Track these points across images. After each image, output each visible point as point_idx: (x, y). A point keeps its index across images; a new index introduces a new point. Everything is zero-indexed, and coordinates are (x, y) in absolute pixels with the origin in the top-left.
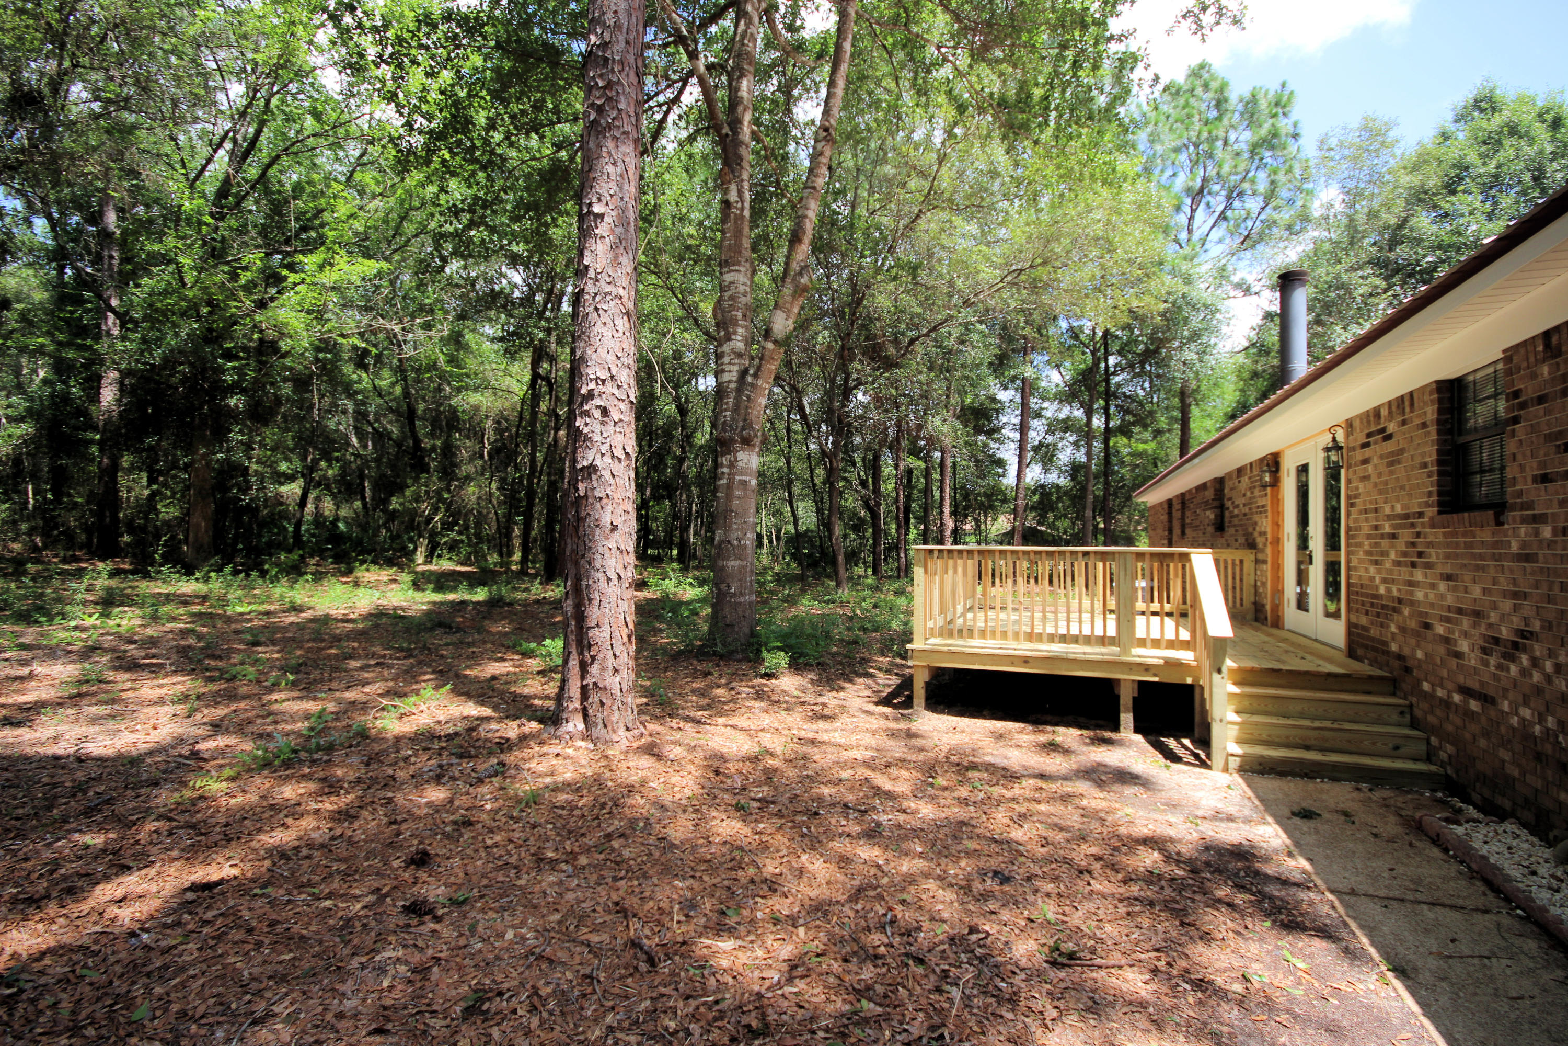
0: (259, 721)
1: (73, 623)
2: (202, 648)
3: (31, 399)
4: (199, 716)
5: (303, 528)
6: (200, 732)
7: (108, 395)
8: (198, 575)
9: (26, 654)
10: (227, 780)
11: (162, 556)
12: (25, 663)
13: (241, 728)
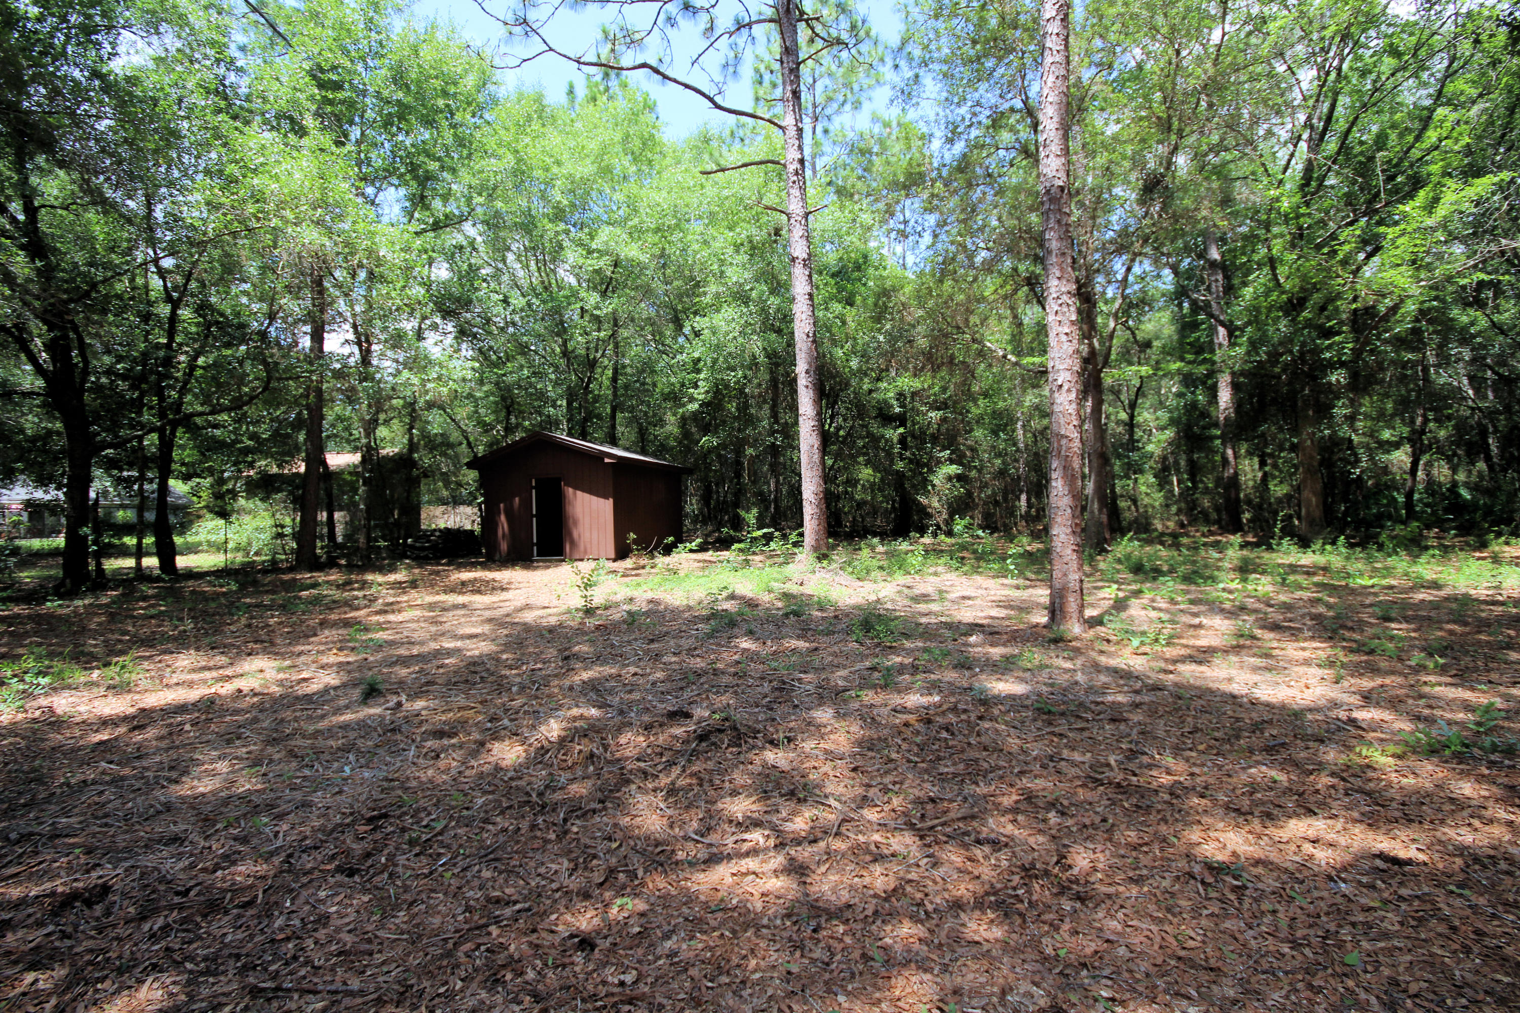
0: (1410, 701)
1: (1221, 586)
2: (1334, 618)
3: (1170, 412)
4: (1346, 684)
5: (1416, 496)
6: (1352, 700)
7: (1225, 396)
8: (1314, 547)
9: (1195, 609)
10: (1393, 756)
11: (1281, 530)
12: (1196, 615)
13: (1394, 704)
